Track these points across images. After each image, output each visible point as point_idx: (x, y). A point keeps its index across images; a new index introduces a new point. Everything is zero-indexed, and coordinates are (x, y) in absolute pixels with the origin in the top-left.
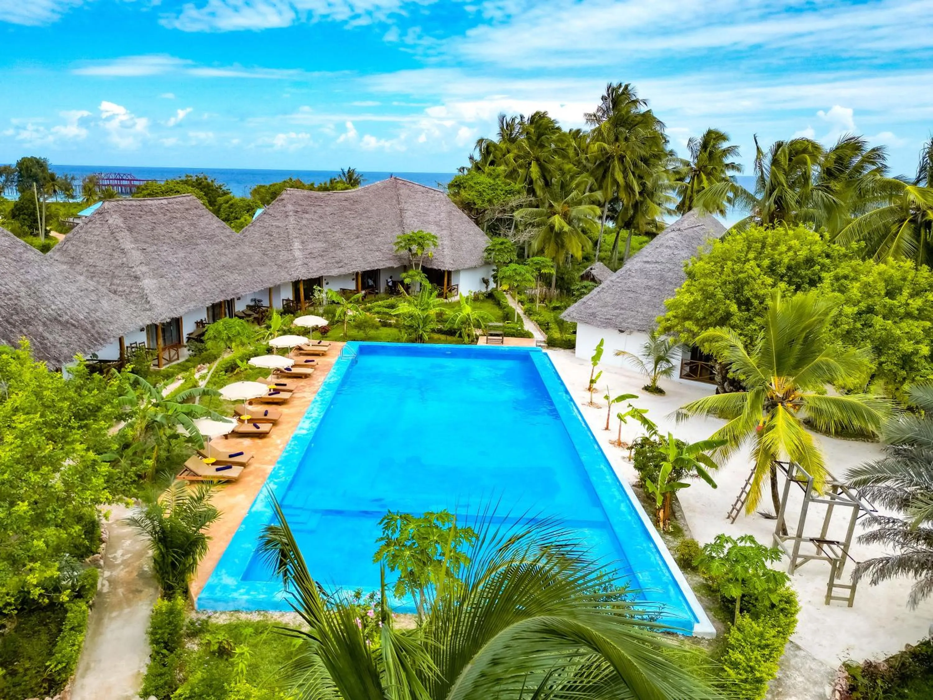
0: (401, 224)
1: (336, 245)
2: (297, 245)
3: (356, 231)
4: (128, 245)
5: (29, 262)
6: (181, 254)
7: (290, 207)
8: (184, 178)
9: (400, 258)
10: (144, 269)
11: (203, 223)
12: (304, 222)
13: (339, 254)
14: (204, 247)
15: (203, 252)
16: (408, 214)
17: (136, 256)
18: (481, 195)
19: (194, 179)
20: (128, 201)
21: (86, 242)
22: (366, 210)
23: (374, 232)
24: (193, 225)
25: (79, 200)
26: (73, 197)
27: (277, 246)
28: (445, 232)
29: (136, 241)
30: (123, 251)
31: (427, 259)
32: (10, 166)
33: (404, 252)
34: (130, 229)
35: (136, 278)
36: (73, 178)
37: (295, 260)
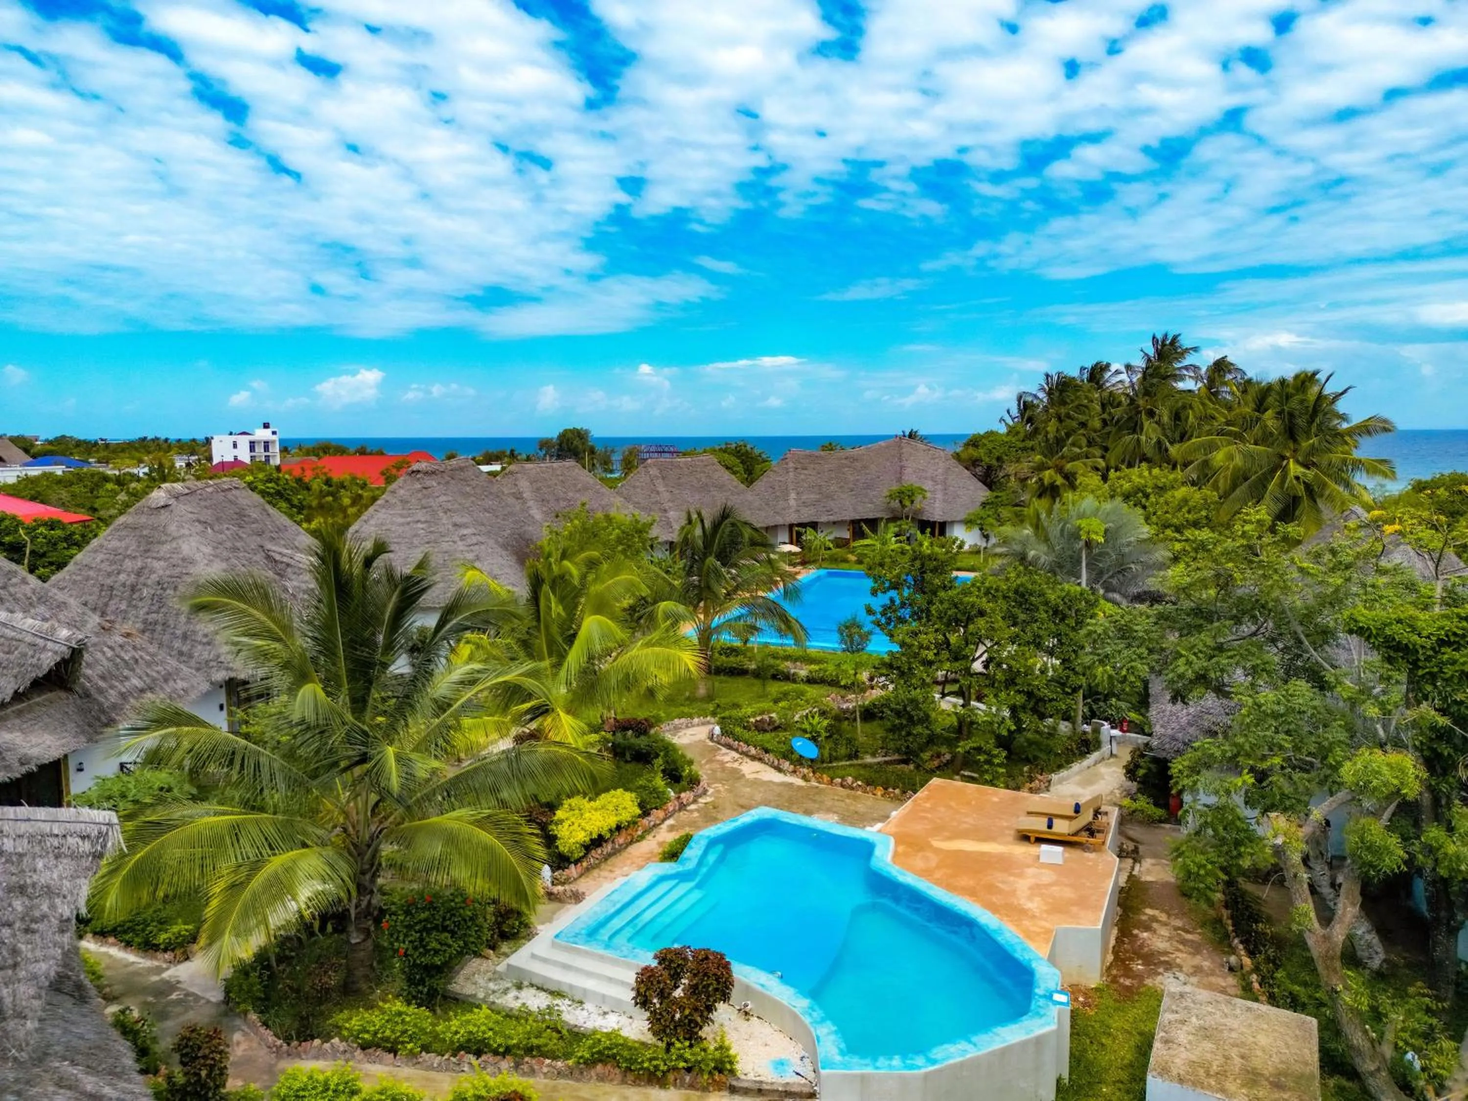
0: (899, 480)
1: (830, 497)
2: (793, 495)
3: (851, 486)
4: (661, 489)
5: (603, 494)
6: (697, 497)
7: (791, 465)
8: (724, 447)
9: (893, 510)
10: (671, 504)
11: (716, 475)
12: (802, 477)
13: (832, 504)
14: (715, 493)
15: (713, 496)
16: (908, 471)
17: (666, 496)
18: (991, 452)
19: (734, 446)
20: (666, 458)
21: (634, 487)
22: (865, 467)
23: (869, 486)
24: (709, 477)
25: (616, 475)
26: (611, 472)
27: (777, 497)
28: (939, 487)
29: (666, 485)
30: (658, 493)
31: (920, 511)
32: (552, 439)
33: (896, 504)
34: (663, 478)
35: (665, 511)
36: (613, 451)
37: (789, 507)
